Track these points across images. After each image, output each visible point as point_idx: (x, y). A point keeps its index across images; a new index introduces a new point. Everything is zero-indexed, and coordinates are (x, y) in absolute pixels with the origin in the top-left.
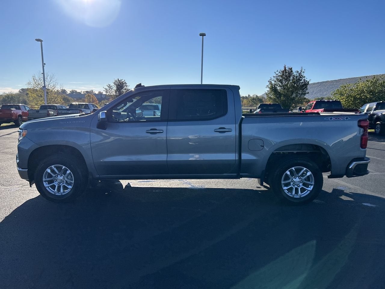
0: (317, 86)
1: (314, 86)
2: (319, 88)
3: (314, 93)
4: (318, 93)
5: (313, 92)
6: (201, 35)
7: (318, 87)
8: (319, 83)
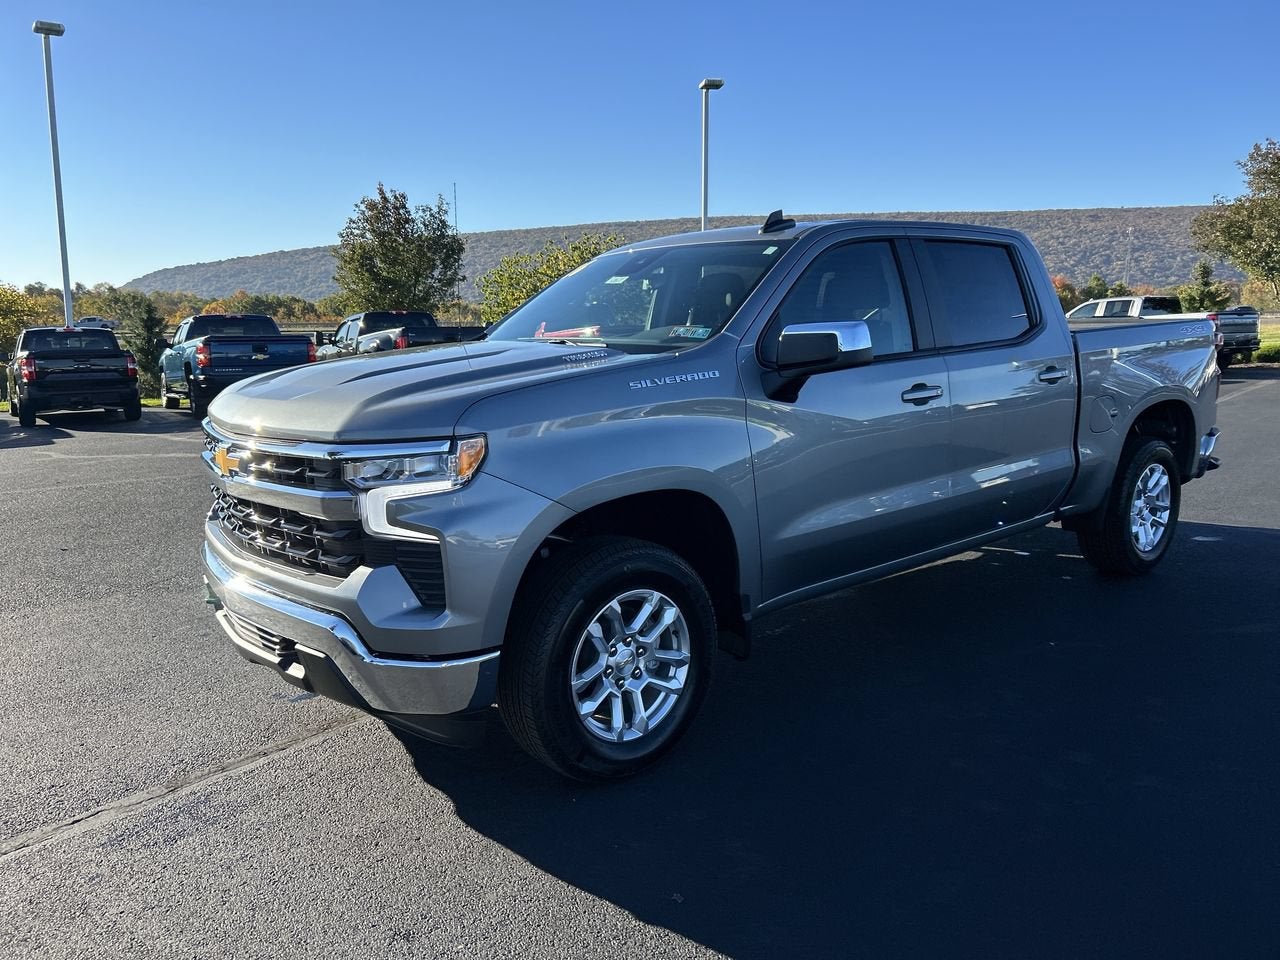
0: (313, 259)
1: (304, 258)
2: (323, 265)
3: (310, 280)
4: (320, 282)
5: (306, 278)
6: (38, 30)
7: (319, 261)
8: (317, 249)
